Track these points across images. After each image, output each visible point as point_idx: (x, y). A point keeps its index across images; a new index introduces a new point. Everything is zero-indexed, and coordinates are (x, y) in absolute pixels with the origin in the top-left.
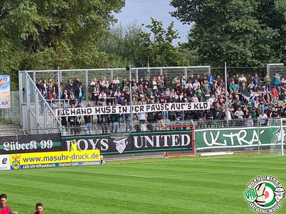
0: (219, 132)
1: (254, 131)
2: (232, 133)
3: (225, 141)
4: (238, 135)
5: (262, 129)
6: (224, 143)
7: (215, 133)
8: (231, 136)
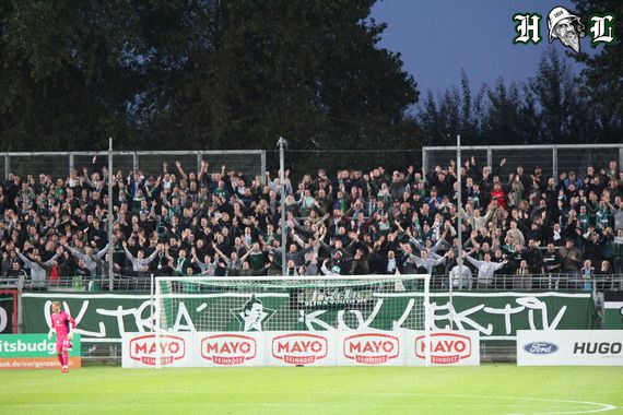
0: (86, 304)
1: (182, 304)
2: (120, 307)
3: (102, 325)
4: (137, 312)
5: (203, 301)
6: (99, 331)
7: (75, 305)
8: (120, 313)
